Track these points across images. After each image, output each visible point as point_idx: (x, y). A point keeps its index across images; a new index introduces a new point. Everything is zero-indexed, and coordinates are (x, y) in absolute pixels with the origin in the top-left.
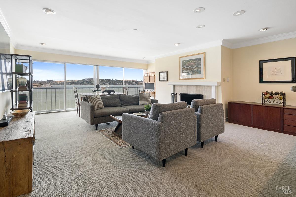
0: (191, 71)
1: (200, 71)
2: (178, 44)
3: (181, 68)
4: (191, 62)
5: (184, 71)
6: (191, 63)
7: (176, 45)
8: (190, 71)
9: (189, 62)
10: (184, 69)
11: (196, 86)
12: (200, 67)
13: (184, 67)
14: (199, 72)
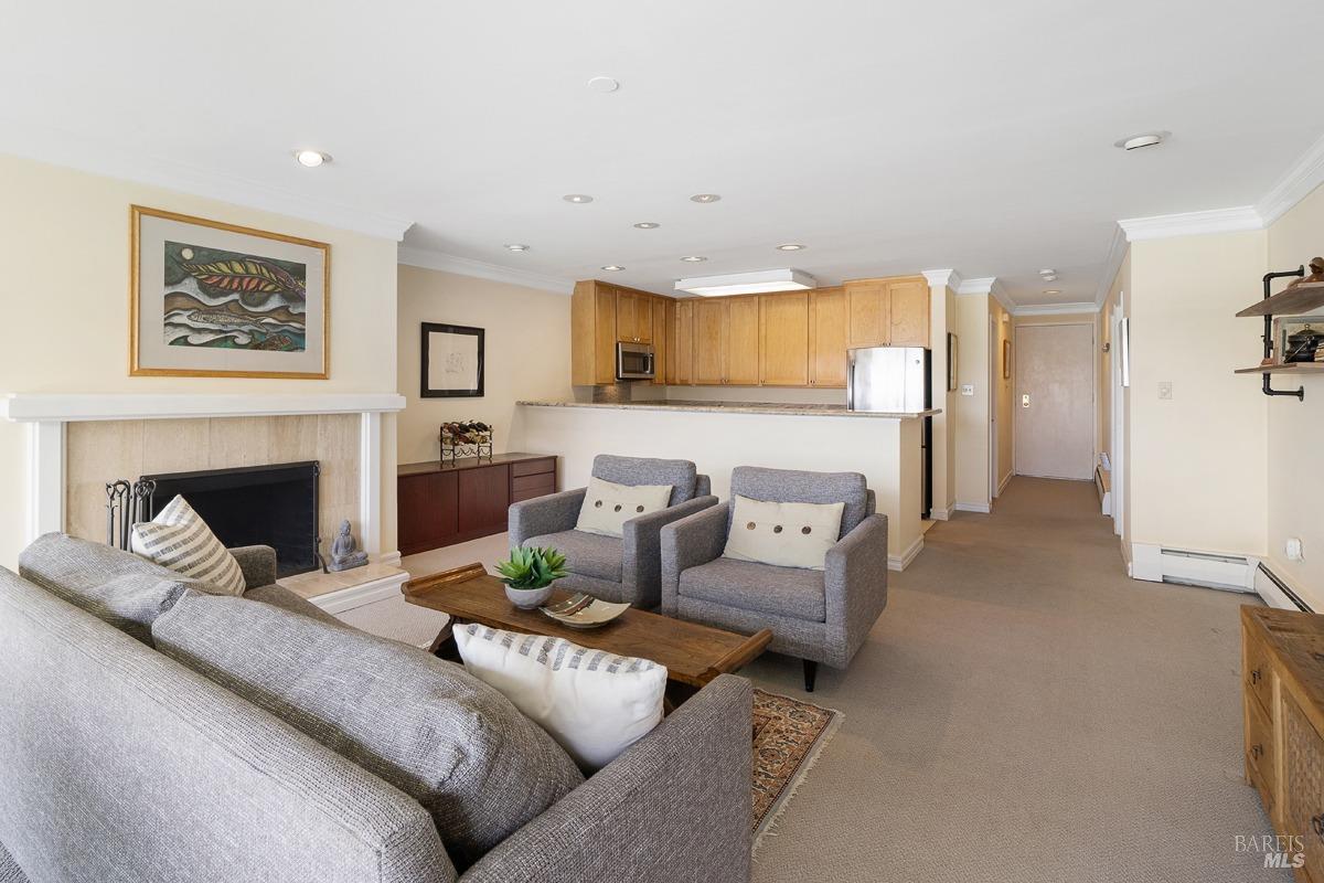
0: (243, 328)
1: (301, 335)
2: (326, 159)
3: (156, 290)
4: (238, 268)
5: (176, 320)
6: (242, 279)
7: (311, 158)
8: (230, 328)
9: (224, 267)
10: (180, 302)
11: (277, 418)
12: (303, 314)
13: (179, 289)
14: (295, 342)
